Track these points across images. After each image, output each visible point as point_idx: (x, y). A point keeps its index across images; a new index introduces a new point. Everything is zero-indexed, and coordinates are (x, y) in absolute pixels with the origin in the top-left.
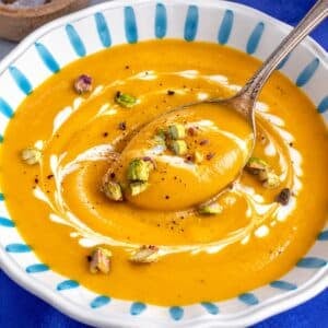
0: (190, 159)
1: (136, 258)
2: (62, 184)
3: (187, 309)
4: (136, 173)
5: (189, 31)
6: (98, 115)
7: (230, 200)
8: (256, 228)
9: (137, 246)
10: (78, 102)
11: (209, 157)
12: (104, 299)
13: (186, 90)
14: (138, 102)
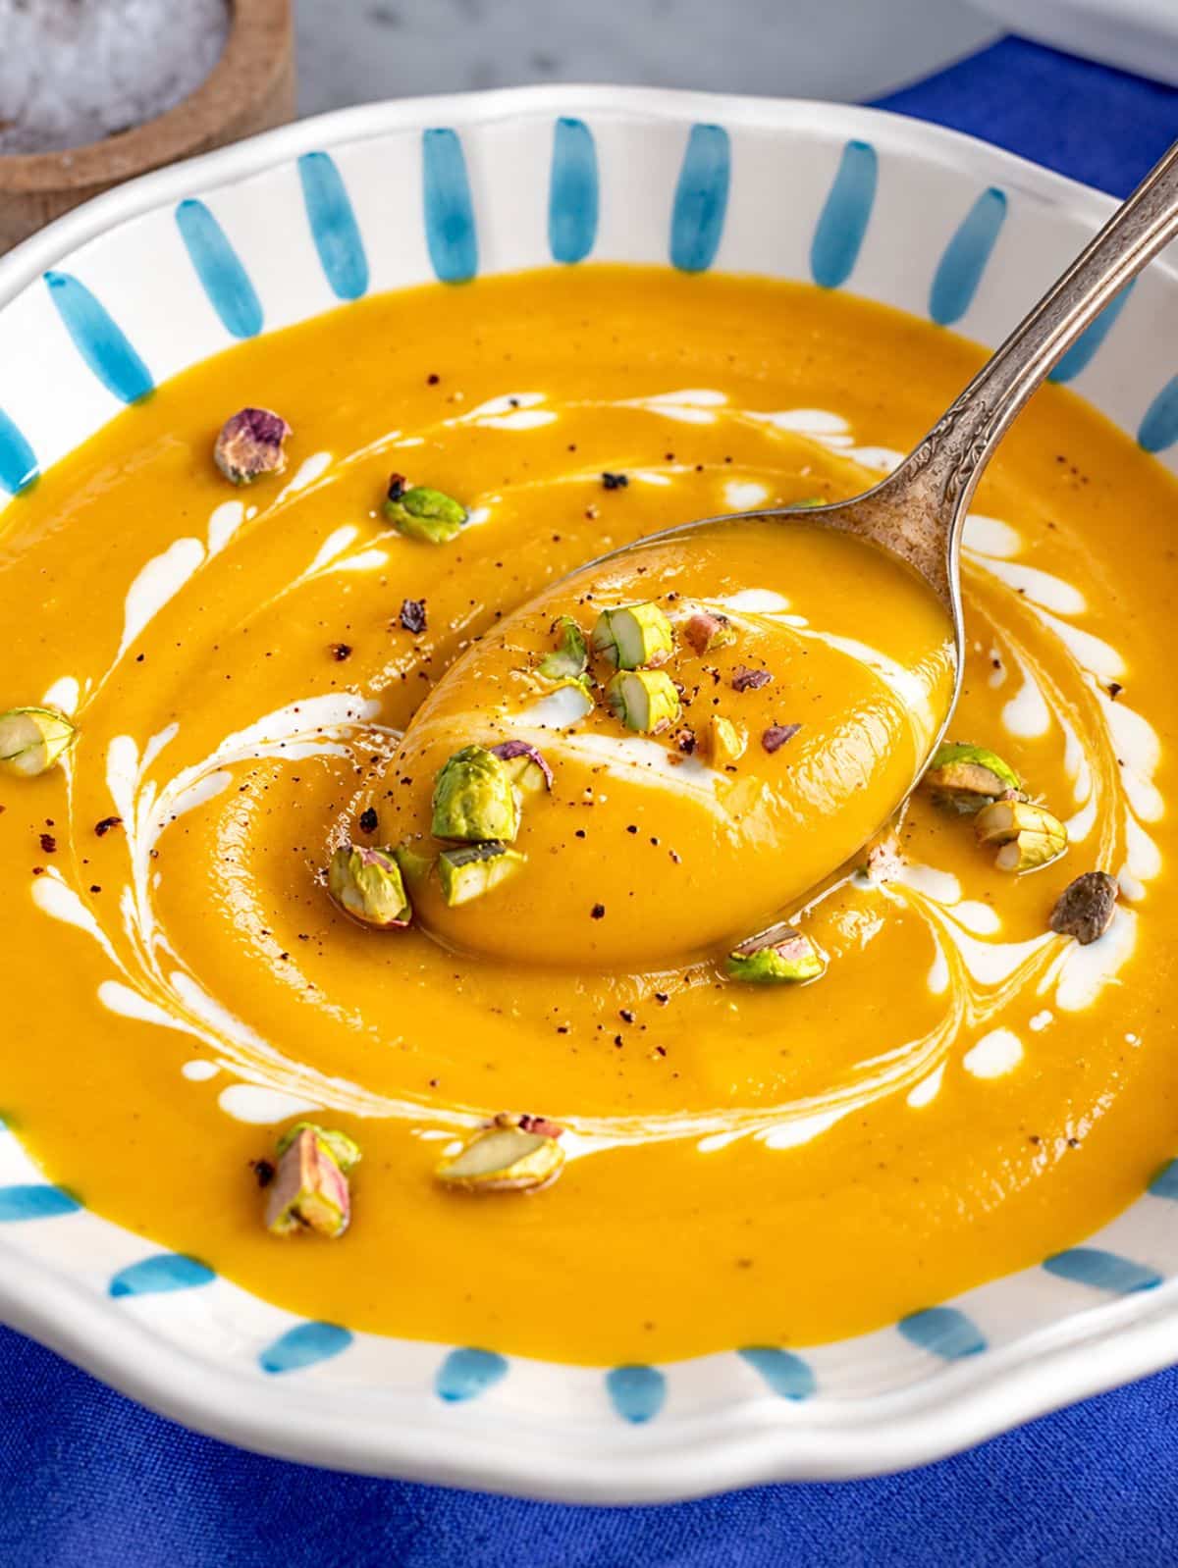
0: (694, 747)
1: (463, 1169)
2: (154, 855)
3: (679, 1375)
4: (467, 810)
5: (690, 233)
6: (312, 571)
7: (860, 926)
8: (968, 1040)
9: (470, 1120)
10: (229, 518)
11: (771, 742)
12: (327, 1336)
13: (678, 469)
14: (480, 517)
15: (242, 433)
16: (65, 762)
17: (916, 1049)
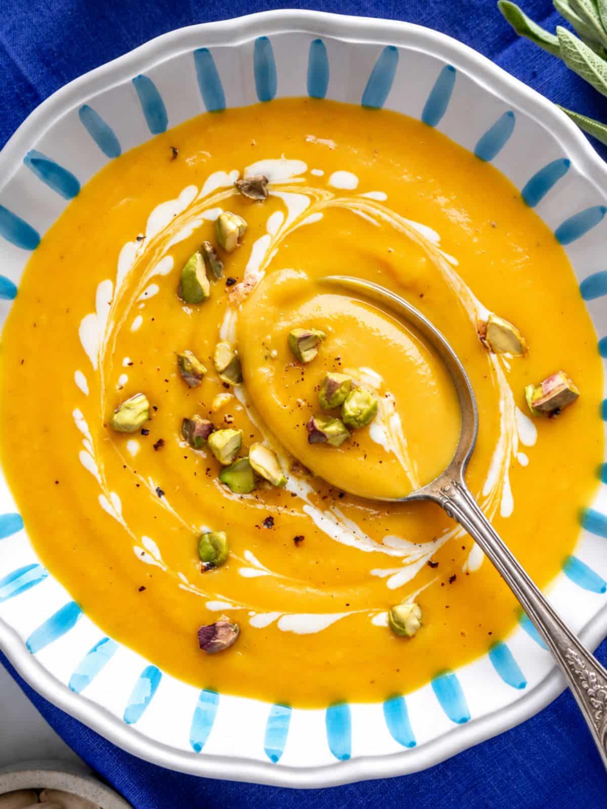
2: (435, 539)
8: (339, 193)
14: (205, 529)
15: (217, 641)
16: (411, 600)
17: (357, 209)
